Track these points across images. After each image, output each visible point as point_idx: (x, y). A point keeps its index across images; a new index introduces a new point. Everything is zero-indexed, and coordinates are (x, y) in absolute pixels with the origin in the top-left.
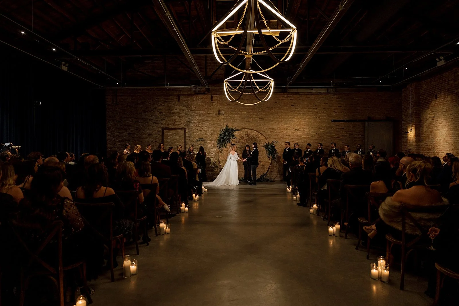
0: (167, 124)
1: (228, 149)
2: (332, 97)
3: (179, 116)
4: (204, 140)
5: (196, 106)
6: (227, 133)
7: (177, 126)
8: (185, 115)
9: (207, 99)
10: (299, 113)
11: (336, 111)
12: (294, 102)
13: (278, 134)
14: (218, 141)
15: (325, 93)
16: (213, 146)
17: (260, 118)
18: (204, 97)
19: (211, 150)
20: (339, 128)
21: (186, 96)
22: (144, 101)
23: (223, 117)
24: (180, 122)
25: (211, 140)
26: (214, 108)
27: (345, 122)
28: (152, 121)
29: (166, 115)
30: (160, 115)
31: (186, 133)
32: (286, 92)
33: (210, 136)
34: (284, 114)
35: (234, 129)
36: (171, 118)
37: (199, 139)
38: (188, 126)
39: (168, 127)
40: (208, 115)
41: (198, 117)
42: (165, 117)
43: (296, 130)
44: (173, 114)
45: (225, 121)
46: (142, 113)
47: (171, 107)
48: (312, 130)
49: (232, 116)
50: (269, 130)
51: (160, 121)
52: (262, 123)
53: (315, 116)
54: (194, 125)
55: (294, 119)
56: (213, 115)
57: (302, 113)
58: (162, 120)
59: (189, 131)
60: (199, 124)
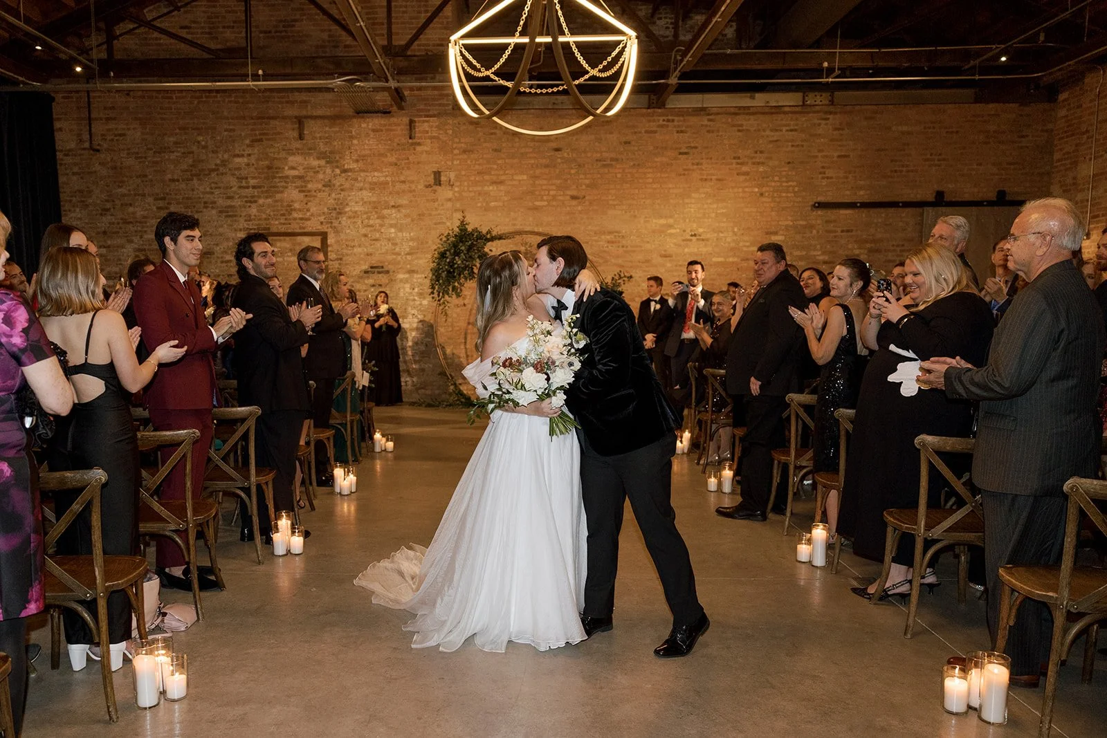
0: (264, 216)
1: (466, 302)
2: (817, 121)
3: (303, 191)
4: (388, 272)
5: (359, 156)
6: (463, 248)
7: (299, 224)
8: (324, 186)
9: (394, 130)
10: (706, 180)
11: (829, 173)
12: (689, 142)
13: (634, 251)
14: (433, 275)
15: (796, 109)
16: (416, 290)
17: (573, 198)
18: (385, 125)
19: (412, 303)
20: (836, 232)
21: (326, 121)
22: (183, 138)
23: (450, 194)
24: (308, 210)
25: (411, 272)
26: (418, 162)
27: (858, 207)
28: (213, 208)
29: (260, 187)
30: (240, 187)
31: (329, 249)
32: (662, 105)
33: (409, 257)
34: (653, 182)
35: (487, 233)
36: (278, 196)
37: (372, 267)
38: (334, 225)
39: (269, 229)
40: (398, 186)
41: (366, 194)
42: (256, 192)
43: (694, 238)
44: (283, 184)
45: (458, 205)
46: (178, 181)
47: (276, 159)
48: (746, 238)
49: (479, 188)
50: (603, 237)
51: (240, 206)
52: (580, 212)
53: (757, 190)
54: (355, 220)
55: (686, 201)
56: (416, 186)
57: (714, 177)
58: (249, 204)
59: (338, 242)
60: (372, 217)
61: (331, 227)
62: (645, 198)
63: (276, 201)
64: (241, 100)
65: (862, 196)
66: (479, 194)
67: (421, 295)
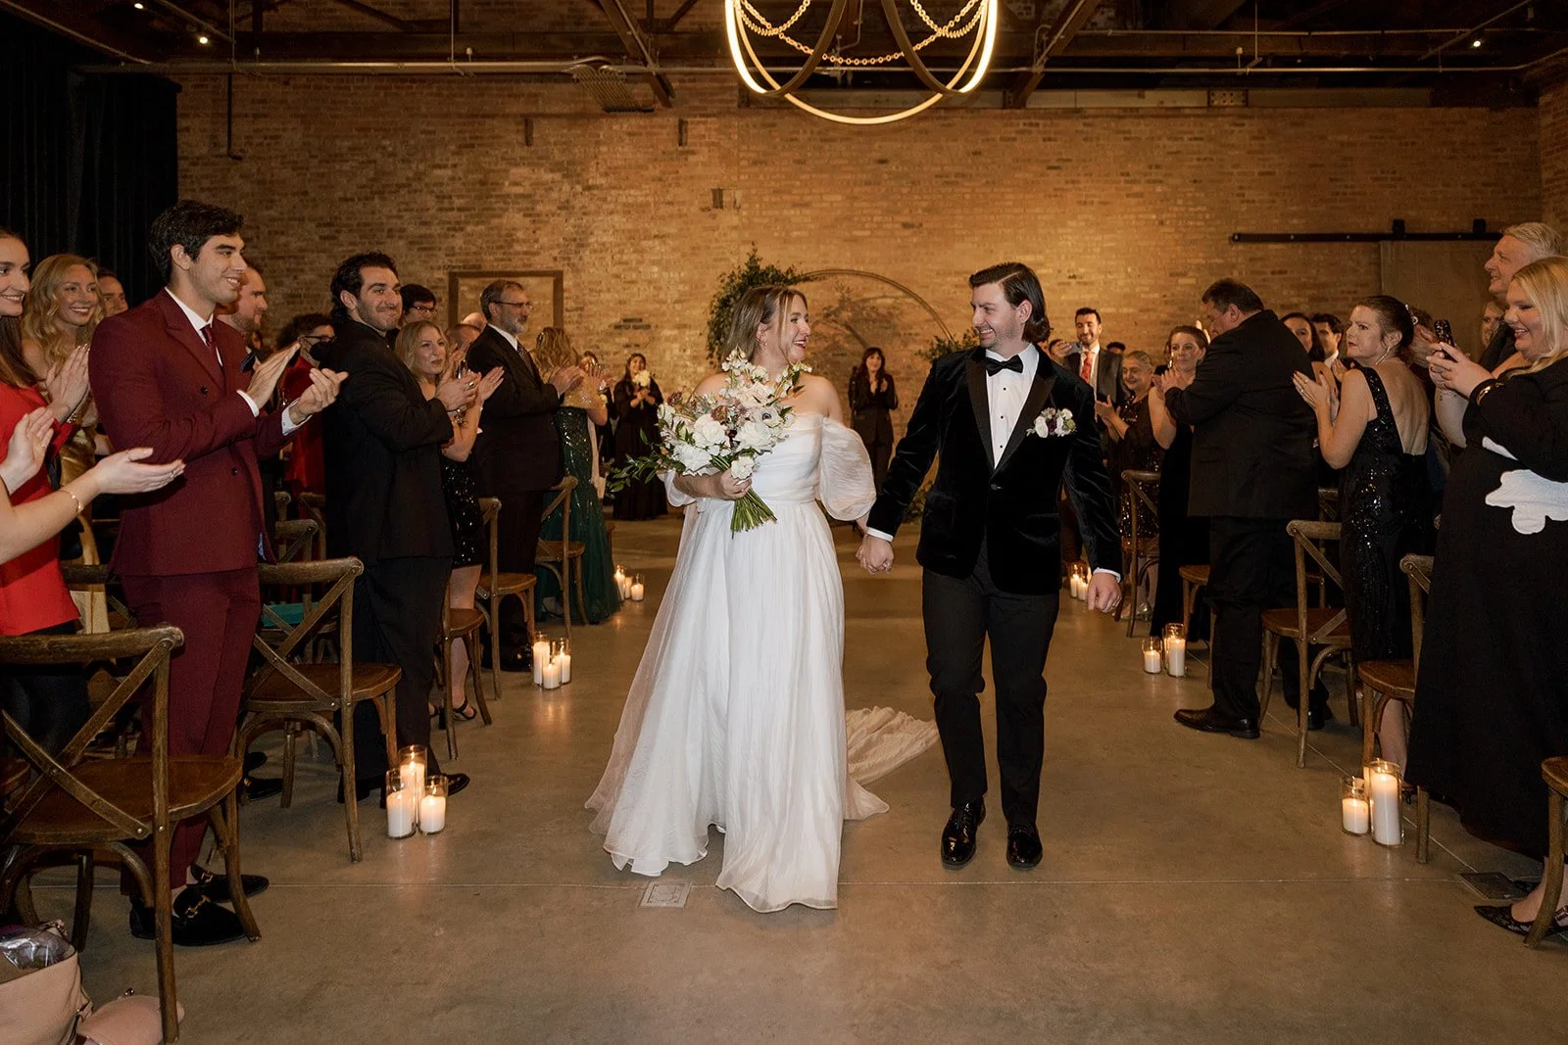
0: (474, 249)
2: (1227, 127)
3: (530, 215)
4: (648, 327)
5: (610, 168)
7: (522, 260)
8: (559, 208)
9: (658, 134)
10: (1085, 203)
11: (1249, 195)
12: (1060, 154)
14: (712, 330)
15: (1200, 112)
16: (688, 352)
17: (906, 226)
18: (646, 127)
19: (682, 371)
20: (1264, 273)
21: (564, 121)
22: (362, 141)
23: (735, 220)
24: (536, 241)
25: (681, 327)
26: (692, 177)
27: (1292, 241)
28: (400, 237)
29: (468, 210)
30: (441, 209)
31: (565, 295)
32: (1021, 105)
33: (678, 307)
34: (1014, 206)
35: (787, 273)
36: (495, 222)
37: (625, 321)
38: (572, 261)
39: (480, 267)
40: (664, 210)
41: (618, 220)
42: (463, 216)
43: (1073, 281)
44: (501, 205)
45: (747, 235)
46: (352, 200)
47: (493, 171)
48: (1144, 281)
49: (777, 213)
50: (949, 279)
51: (439, 235)
52: (916, 245)
53: (1154, 217)
54: (603, 254)
55: (1060, 231)
56: (688, 209)
57: (1096, 200)
58: (451, 233)
59: (577, 285)
60: (626, 251)
61: (568, 265)
62: (1004, 226)
63: (492, 229)
64: (445, 92)
65: (1297, 225)
66: (776, 220)
67: (695, 358)
